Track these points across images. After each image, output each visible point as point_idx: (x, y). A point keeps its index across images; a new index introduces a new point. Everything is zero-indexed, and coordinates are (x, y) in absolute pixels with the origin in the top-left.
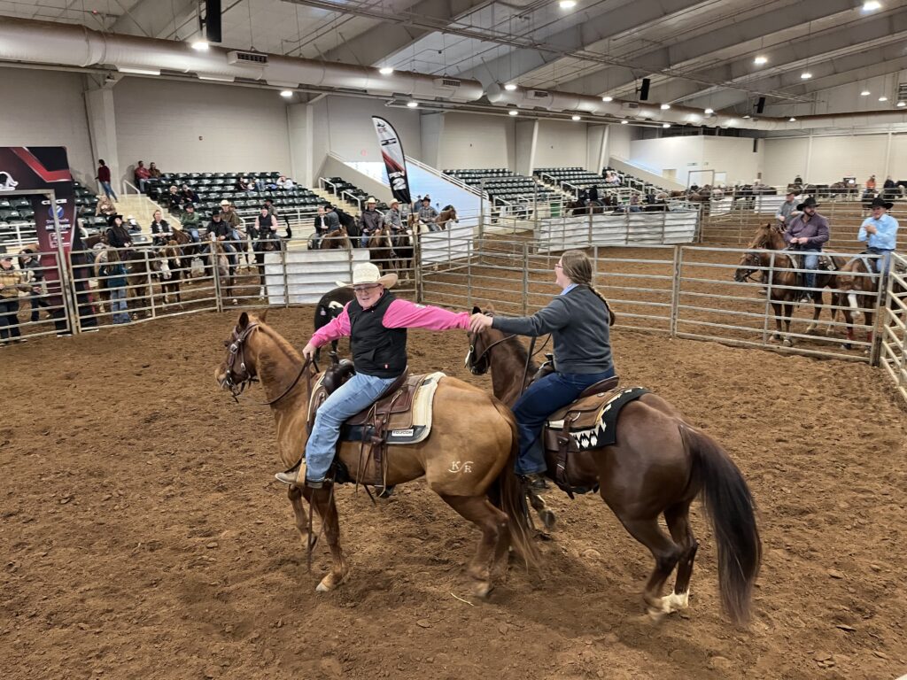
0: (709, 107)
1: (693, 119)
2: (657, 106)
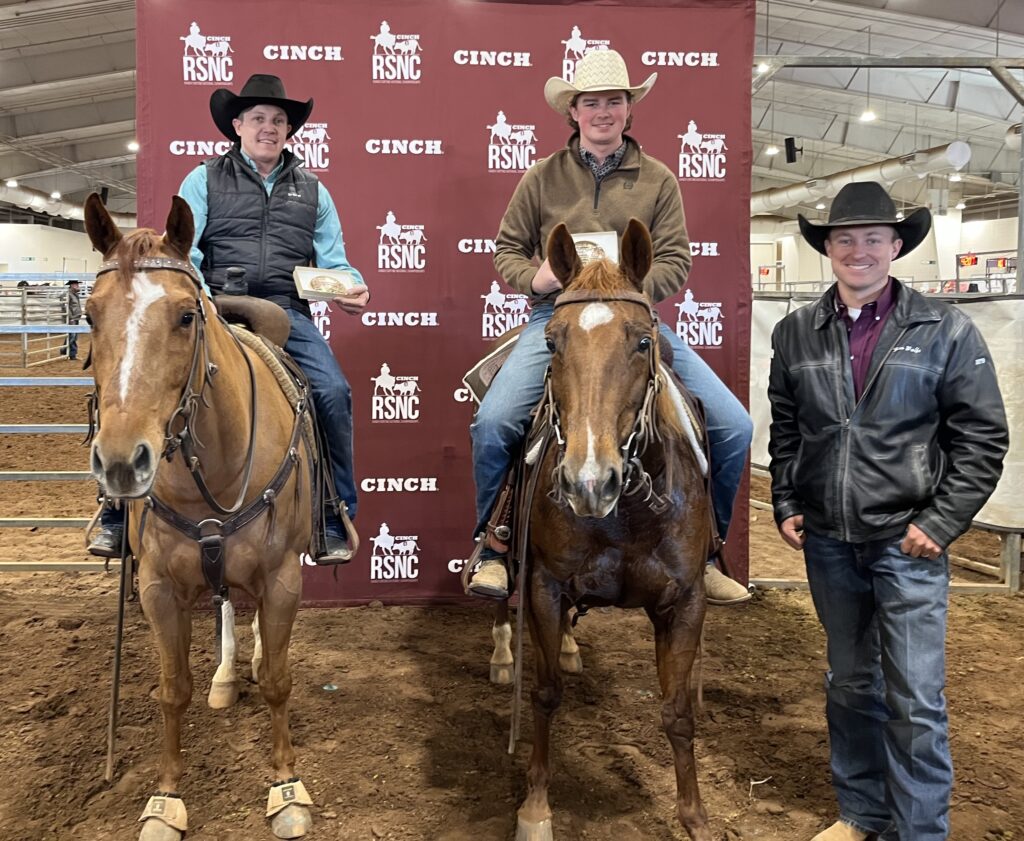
0: (56, 189)
1: (37, 203)
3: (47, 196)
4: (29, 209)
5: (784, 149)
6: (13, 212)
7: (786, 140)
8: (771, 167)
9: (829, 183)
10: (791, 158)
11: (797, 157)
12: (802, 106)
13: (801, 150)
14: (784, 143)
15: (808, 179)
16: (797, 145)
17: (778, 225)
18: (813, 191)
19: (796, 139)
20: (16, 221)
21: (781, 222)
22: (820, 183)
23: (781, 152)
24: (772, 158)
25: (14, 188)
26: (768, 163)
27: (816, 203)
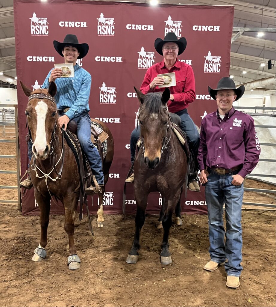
0: (16, 76)
3: (13, 78)
4: (8, 83)
5: (268, 64)
6: (3, 84)
7: (269, 61)
8: (263, 71)
10: (270, 67)
11: (272, 67)
13: (274, 65)
14: (268, 63)
15: (275, 75)
16: (272, 63)
17: (264, 92)
19: (272, 60)
20: (4, 87)
21: (266, 90)
23: (266, 65)
24: (264, 68)
25: (1, 75)
26: (262, 70)
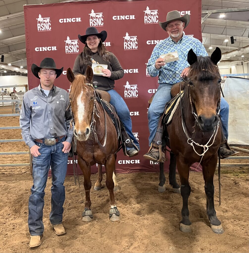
2: (6, 64)
6: (11, 73)
7: (231, 37)
8: (227, 46)
9: (245, 49)
10: (232, 42)
11: (234, 42)
12: (235, 27)
13: (236, 40)
15: (238, 48)
16: (234, 38)
17: (230, 63)
18: (239, 52)
20: (12, 75)
22: (242, 49)
25: (10, 66)
27: (241, 55)
